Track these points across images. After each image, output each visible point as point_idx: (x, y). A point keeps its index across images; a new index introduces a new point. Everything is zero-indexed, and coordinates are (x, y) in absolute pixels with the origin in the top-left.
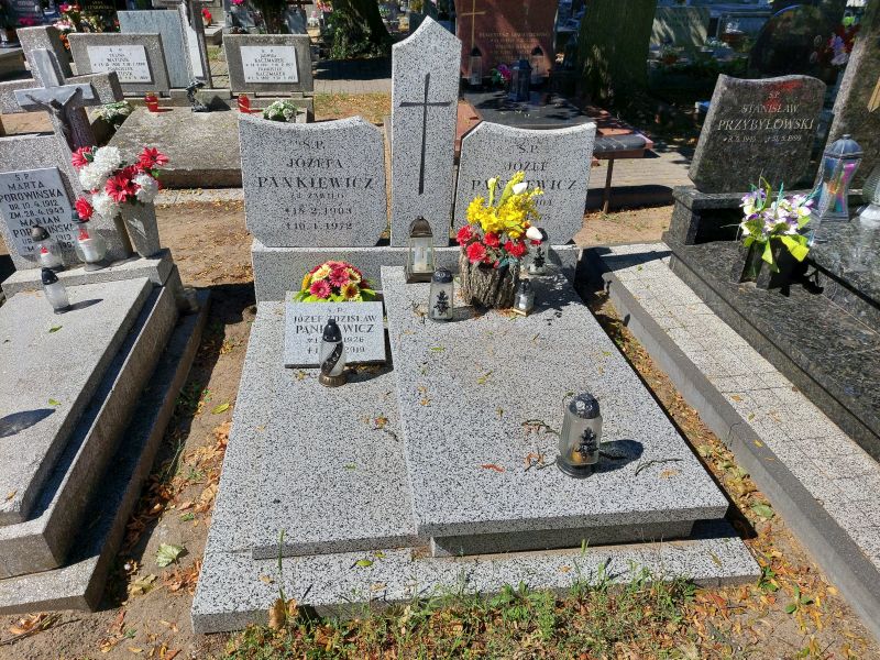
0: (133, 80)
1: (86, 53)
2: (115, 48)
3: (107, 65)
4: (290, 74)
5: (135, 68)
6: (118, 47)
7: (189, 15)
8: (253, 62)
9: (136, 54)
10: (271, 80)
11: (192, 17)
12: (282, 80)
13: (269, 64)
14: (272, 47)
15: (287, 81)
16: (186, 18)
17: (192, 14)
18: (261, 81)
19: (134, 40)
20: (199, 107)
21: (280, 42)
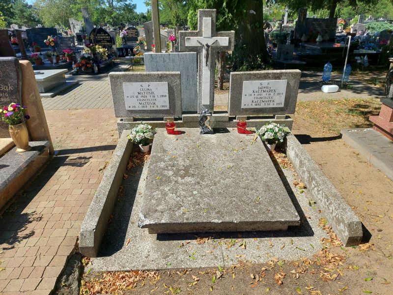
0: (155, 108)
1: (122, 88)
2: (145, 85)
3: (137, 97)
4: (279, 101)
5: (158, 99)
6: (147, 83)
7: (207, 57)
8: (251, 92)
9: (161, 89)
10: (263, 106)
11: (209, 59)
12: (271, 106)
13: (264, 94)
14: (270, 81)
15: (275, 106)
16: (204, 60)
17: (210, 56)
18: (254, 106)
19: (161, 78)
20: (206, 131)
21: (277, 77)
